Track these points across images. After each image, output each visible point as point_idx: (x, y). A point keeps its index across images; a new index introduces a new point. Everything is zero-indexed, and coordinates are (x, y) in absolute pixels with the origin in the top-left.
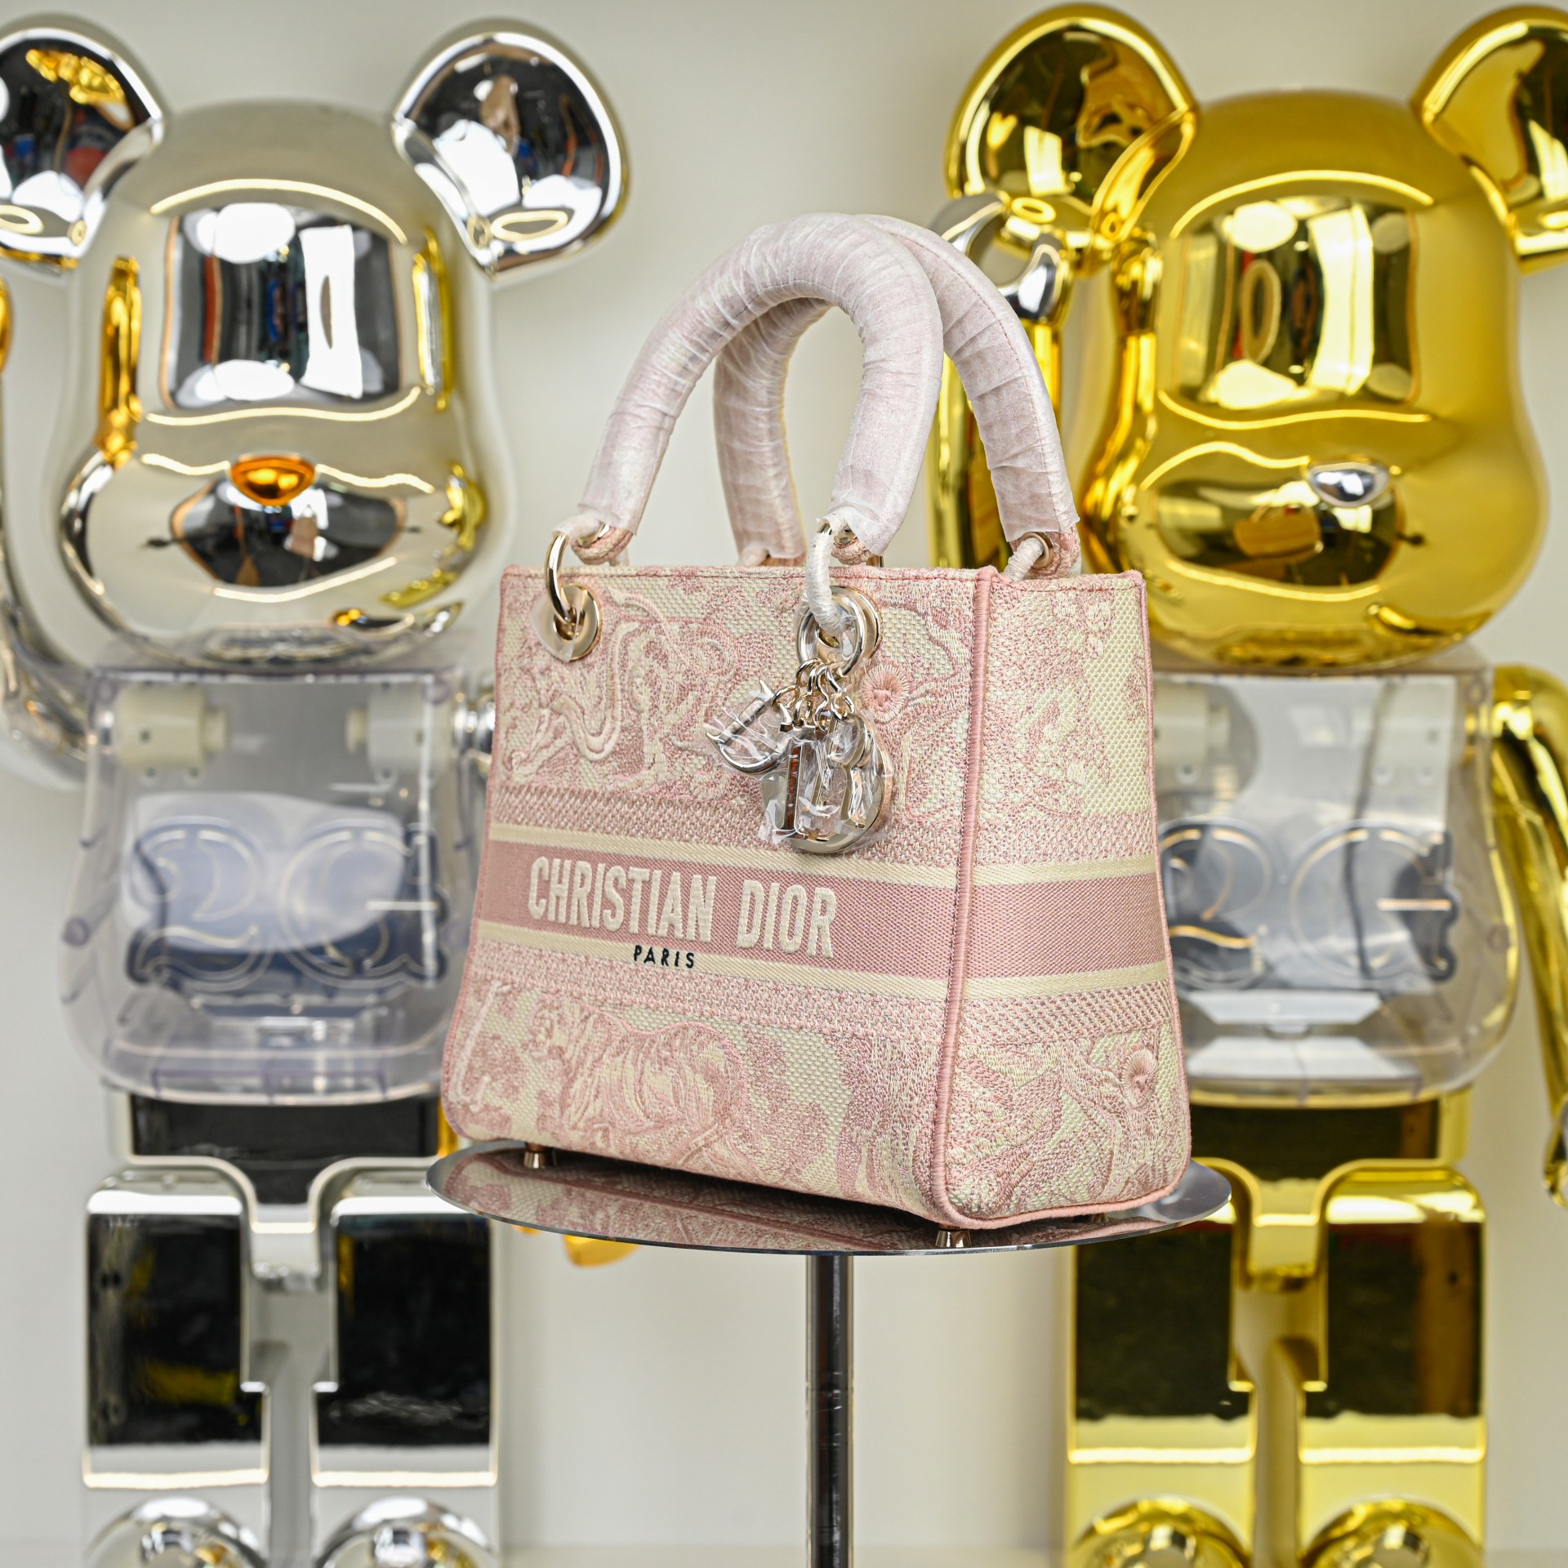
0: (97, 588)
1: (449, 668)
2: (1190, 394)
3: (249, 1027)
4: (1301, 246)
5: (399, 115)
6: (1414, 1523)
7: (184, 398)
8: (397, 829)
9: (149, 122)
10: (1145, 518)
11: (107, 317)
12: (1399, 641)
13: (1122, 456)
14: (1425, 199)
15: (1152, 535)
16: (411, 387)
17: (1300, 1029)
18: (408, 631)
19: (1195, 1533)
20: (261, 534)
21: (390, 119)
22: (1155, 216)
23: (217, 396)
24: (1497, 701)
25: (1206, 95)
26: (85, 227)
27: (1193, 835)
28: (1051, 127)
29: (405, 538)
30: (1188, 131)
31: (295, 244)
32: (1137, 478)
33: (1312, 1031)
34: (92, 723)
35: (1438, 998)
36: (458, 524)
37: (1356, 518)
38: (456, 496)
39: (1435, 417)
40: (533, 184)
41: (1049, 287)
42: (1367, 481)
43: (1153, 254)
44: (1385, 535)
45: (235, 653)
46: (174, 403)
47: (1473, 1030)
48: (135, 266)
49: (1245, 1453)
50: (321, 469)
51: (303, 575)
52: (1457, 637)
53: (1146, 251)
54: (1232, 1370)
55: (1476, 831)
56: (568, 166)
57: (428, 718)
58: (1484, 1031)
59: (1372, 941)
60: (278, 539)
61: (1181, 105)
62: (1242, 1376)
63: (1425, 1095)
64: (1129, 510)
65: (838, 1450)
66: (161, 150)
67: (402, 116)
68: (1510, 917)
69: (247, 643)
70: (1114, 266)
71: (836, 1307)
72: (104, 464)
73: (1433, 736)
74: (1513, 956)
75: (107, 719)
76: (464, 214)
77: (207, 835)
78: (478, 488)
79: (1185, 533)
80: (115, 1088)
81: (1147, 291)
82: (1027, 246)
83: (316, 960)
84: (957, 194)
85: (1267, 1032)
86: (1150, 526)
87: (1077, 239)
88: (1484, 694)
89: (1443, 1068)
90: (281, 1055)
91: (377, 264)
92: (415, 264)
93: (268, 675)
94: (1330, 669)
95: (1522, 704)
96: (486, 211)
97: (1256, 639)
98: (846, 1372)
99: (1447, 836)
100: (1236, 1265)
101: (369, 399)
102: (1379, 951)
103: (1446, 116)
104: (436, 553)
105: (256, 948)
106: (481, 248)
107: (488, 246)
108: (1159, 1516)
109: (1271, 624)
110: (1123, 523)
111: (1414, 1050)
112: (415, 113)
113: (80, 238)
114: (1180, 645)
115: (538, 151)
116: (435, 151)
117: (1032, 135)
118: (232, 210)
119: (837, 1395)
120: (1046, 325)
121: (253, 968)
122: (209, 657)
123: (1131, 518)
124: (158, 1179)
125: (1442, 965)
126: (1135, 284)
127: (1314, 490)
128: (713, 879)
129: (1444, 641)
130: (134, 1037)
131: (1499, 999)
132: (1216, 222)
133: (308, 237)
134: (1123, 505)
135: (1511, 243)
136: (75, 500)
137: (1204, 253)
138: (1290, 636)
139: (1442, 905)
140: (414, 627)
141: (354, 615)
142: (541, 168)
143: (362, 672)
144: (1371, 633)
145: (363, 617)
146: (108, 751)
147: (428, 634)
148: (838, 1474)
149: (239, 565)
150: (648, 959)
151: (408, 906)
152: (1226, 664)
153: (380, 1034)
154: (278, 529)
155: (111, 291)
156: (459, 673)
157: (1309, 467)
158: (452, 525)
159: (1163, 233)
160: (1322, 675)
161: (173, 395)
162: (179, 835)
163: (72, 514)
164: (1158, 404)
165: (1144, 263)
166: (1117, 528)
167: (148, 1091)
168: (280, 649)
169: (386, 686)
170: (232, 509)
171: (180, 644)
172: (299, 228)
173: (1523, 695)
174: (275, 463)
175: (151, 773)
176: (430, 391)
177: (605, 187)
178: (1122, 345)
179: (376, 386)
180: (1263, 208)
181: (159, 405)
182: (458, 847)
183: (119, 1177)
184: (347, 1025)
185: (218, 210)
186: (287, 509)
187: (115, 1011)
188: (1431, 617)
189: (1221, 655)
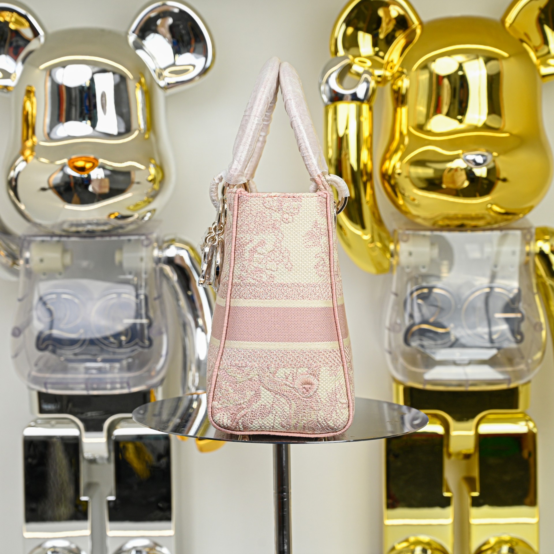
0: (22, 207)
1: (151, 233)
2: (420, 127)
3: (82, 366)
4: (460, 73)
5: (130, 32)
6: (513, 544)
7: (53, 136)
8: (134, 293)
9: (39, 36)
10: (404, 174)
11: (24, 108)
12: (500, 217)
13: (396, 151)
14: (506, 55)
15: (407, 180)
16: (135, 130)
17: (466, 362)
18: (136, 220)
19: (431, 549)
20: (80, 185)
21: (127, 34)
22: (407, 63)
23: (65, 135)
24: (537, 240)
25: (425, 19)
26: (16, 75)
27: (426, 291)
28: (367, 31)
29: (135, 186)
30: (419, 31)
31: (92, 80)
32: (401, 159)
33: (471, 363)
34: (21, 256)
35: (519, 350)
36: (153, 181)
37: (481, 172)
38: (152, 170)
39: (511, 134)
40: (179, 56)
41: (367, 90)
42: (484, 158)
43: (406, 77)
44: (492, 178)
45: (74, 229)
46: (49, 137)
47: (530, 361)
48: (34, 89)
49: (449, 521)
50: (101, 161)
51: (96, 200)
52: (521, 215)
53: (403, 76)
54: (444, 489)
55: (530, 288)
56: (192, 49)
57: (144, 253)
58: (533, 361)
59: (494, 329)
60: (87, 187)
61: (416, 22)
62: (448, 491)
63: (513, 385)
64: (398, 171)
65: (286, 515)
66: (43, 46)
67: (132, 33)
68: (543, 319)
69: (78, 225)
70: (392, 82)
71: (284, 463)
72: (23, 161)
73: (514, 253)
74: (544, 333)
75: (27, 255)
76: (154, 68)
77: (64, 296)
78: (161, 168)
79: (420, 179)
80: (32, 389)
81: (404, 91)
82: (359, 75)
83: (106, 342)
84: (334, 56)
85: (455, 363)
86: (406, 177)
87: (378, 72)
88: (531, 237)
89: (519, 375)
90: (93, 376)
91: (122, 86)
92: (136, 87)
93: (85, 237)
94: (475, 228)
95: (547, 241)
96: (163, 66)
97: (448, 218)
98: (288, 486)
99: (520, 290)
100: (445, 450)
101: (120, 135)
102: (496, 332)
103: (514, 24)
104: (145, 191)
105: (83, 337)
106: (161, 80)
107: (164, 79)
108: (418, 543)
109: (452, 212)
110: (397, 176)
111: (509, 369)
112: (137, 31)
113: (14, 79)
114: (419, 221)
115: (181, 44)
116: (143, 45)
117: (361, 34)
118: (69, 67)
119: (285, 495)
120: (367, 103)
121: (82, 345)
122: (64, 231)
123: (399, 174)
124: (48, 423)
125: (519, 337)
126: (399, 88)
127: (465, 162)
129: (516, 217)
130: (40, 371)
131: (539, 350)
132: (429, 65)
133: (97, 77)
134: (396, 169)
135: (539, 71)
136: (13, 174)
137: (424, 76)
138: (460, 216)
139: (519, 315)
140: (138, 218)
141: (117, 214)
142: (182, 50)
143: (119, 235)
144: (489, 215)
145: (120, 215)
146: (28, 266)
147: (143, 221)
148: (286, 524)
149: (72, 196)
151: (138, 321)
152: (436, 227)
153: (130, 368)
154: (86, 183)
155: (25, 98)
156: (154, 236)
157: (463, 153)
158: (151, 181)
159: (409, 69)
160: (472, 230)
161: (49, 134)
162: (54, 296)
163: (12, 179)
164: (409, 131)
165: (402, 80)
166: (395, 178)
167: (44, 390)
168: (89, 227)
169: (129, 240)
170: (69, 176)
171: (53, 226)
172: (94, 74)
173: (547, 237)
174: (84, 159)
175: (44, 274)
176: (142, 131)
177: (206, 57)
178: (395, 111)
179: (123, 130)
180: (446, 59)
181: (44, 139)
182: (155, 299)
183: (35, 421)
184: (117, 365)
185: (64, 67)
186: (89, 176)
187: (33, 362)
188: (511, 208)
189: (434, 224)
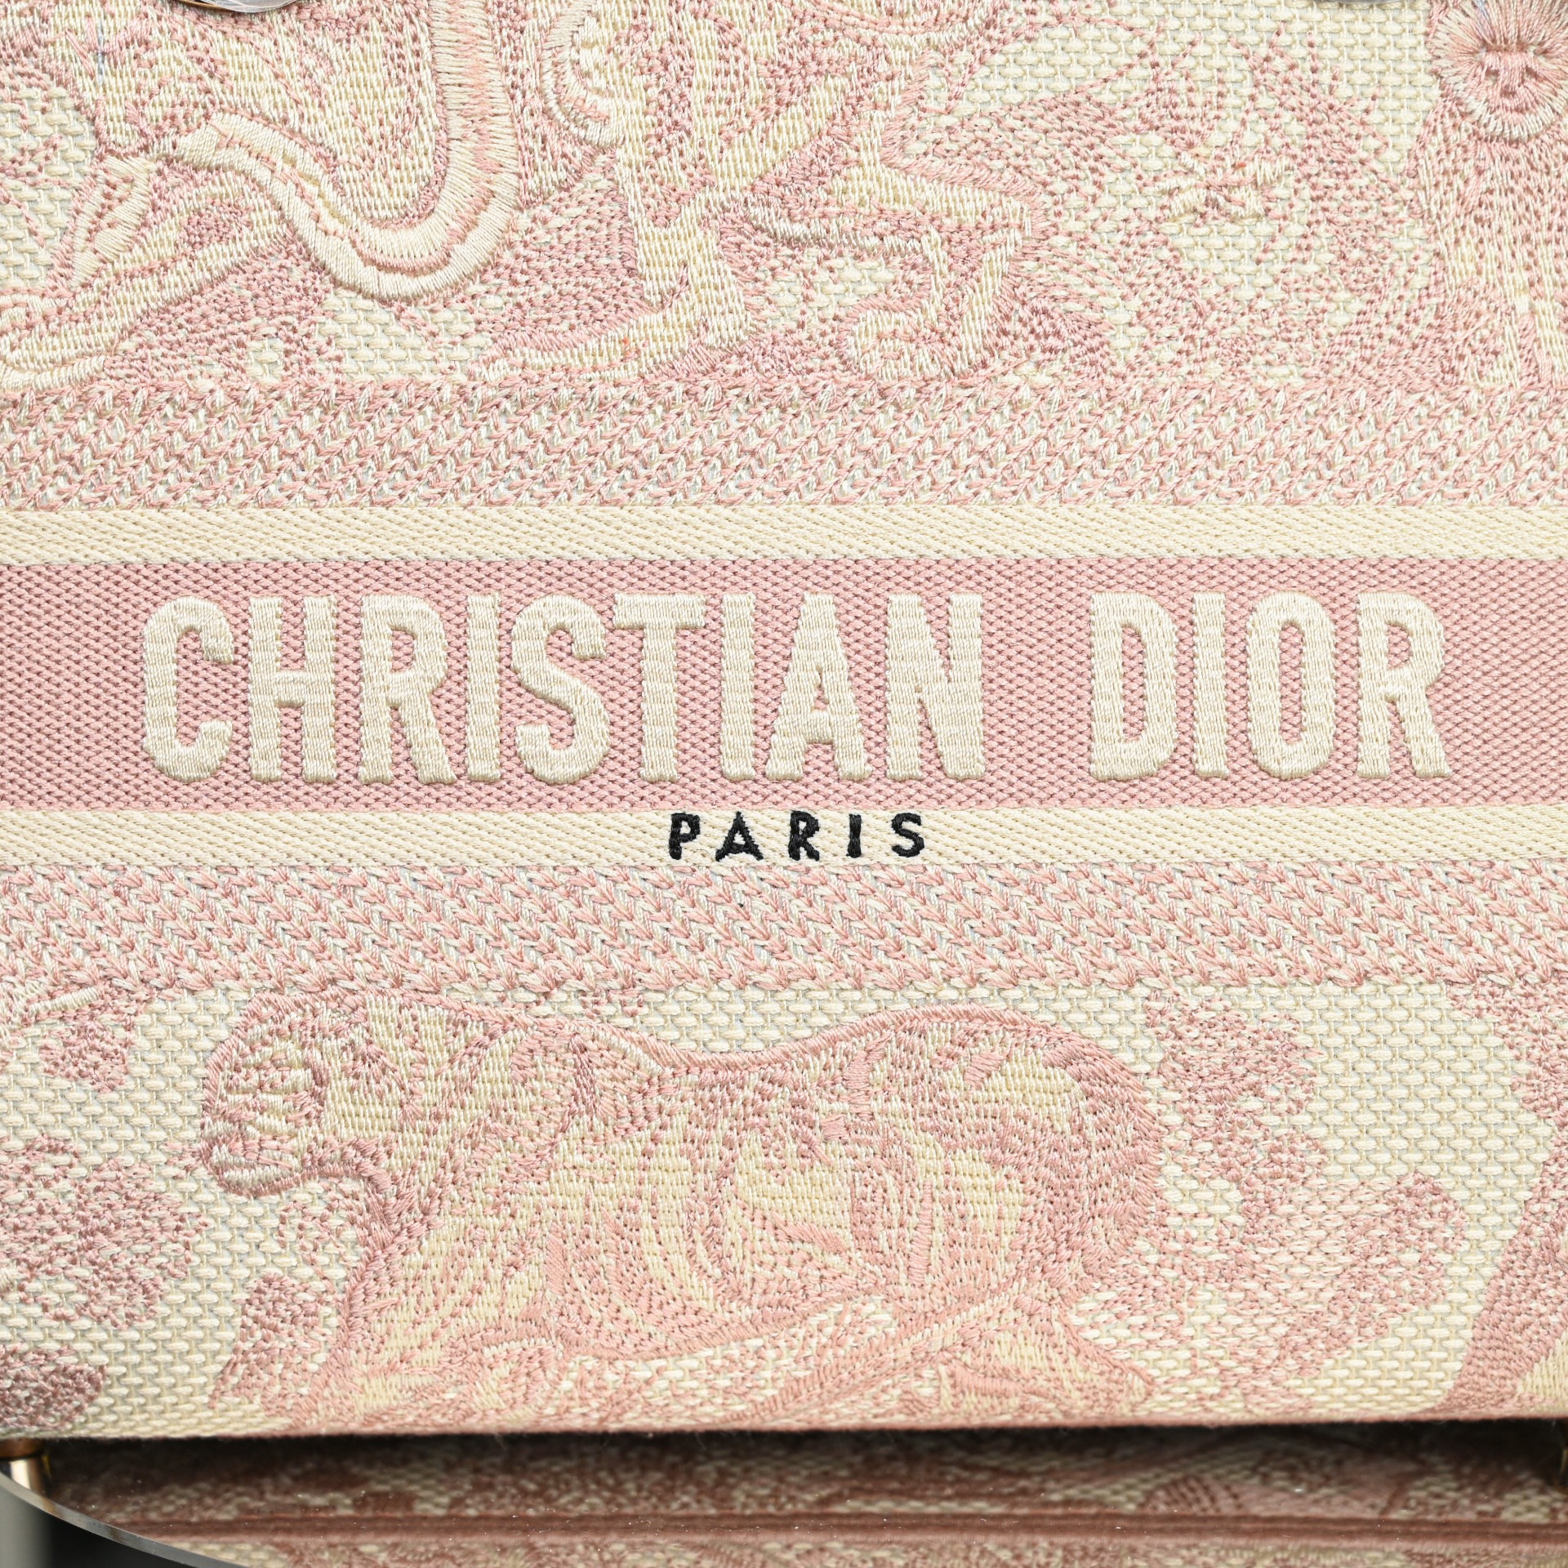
128: (967, 604)
150: (729, 848)
